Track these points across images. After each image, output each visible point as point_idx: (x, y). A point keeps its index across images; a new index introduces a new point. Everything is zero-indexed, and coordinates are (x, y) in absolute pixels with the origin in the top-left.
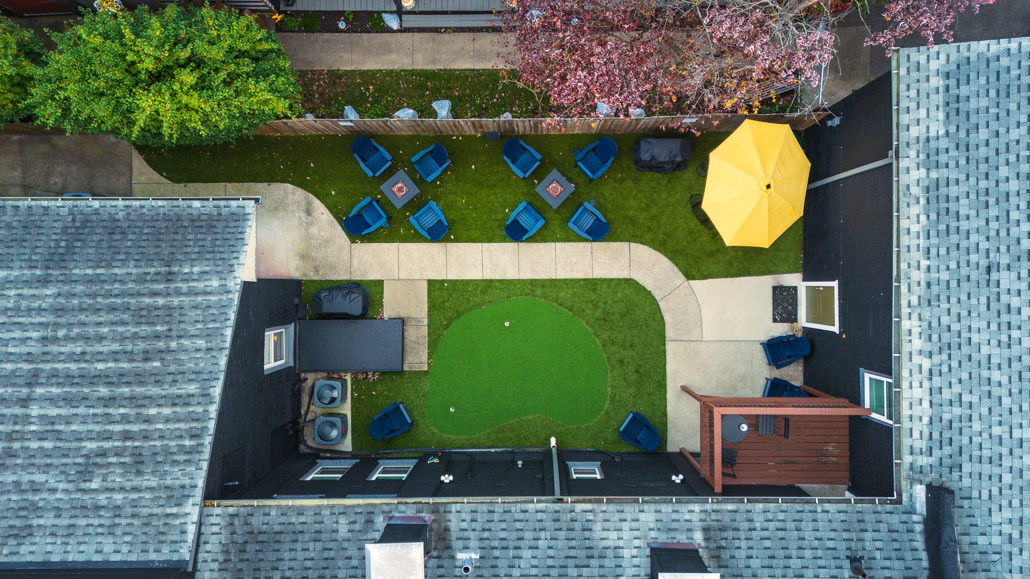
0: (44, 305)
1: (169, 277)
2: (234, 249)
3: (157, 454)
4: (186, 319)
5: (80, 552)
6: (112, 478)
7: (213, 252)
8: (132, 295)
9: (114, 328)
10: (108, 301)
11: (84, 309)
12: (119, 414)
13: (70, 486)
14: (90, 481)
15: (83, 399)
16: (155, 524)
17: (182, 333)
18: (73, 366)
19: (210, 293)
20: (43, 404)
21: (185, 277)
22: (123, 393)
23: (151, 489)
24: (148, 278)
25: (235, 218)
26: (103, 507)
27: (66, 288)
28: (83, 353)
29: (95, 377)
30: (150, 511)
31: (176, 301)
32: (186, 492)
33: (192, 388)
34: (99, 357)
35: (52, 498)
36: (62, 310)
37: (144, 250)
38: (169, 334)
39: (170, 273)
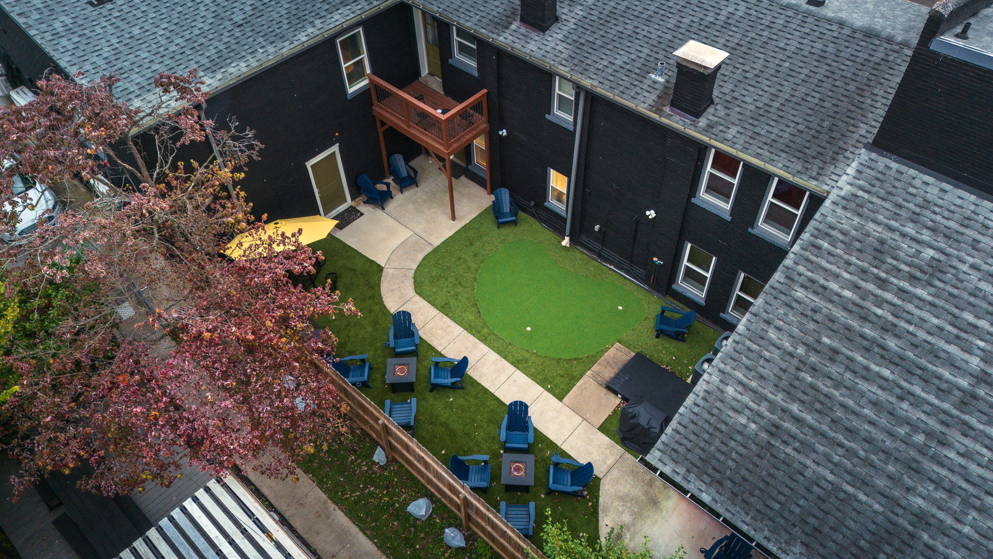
0: (931, 487)
1: (774, 430)
2: (694, 418)
3: (858, 250)
4: (776, 370)
5: (963, 199)
6: (910, 250)
7: (716, 428)
8: (823, 435)
9: (857, 408)
10: (852, 445)
11: (884, 452)
12: (883, 309)
13: (955, 263)
14: (933, 258)
15: (916, 347)
16: (882, 191)
17: (787, 358)
18: (917, 390)
19: (740, 383)
20: (963, 365)
21: (757, 419)
22: (872, 329)
23: (875, 221)
24: (797, 444)
25: (675, 456)
26: (927, 228)
27: (896, 493)
28: (901, 399)
29: (897, 365)
30: (883, 203)
31: (779, 398)
32: (844, 202)
33: (800, 293)
34: (884, 384)
35: (977, 261)
36: (910, 468)
37: (788, 482)
38: (801, 365)
39: (772, 434)
